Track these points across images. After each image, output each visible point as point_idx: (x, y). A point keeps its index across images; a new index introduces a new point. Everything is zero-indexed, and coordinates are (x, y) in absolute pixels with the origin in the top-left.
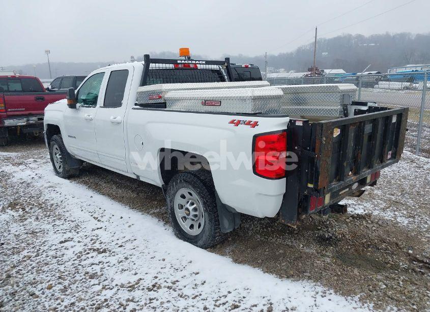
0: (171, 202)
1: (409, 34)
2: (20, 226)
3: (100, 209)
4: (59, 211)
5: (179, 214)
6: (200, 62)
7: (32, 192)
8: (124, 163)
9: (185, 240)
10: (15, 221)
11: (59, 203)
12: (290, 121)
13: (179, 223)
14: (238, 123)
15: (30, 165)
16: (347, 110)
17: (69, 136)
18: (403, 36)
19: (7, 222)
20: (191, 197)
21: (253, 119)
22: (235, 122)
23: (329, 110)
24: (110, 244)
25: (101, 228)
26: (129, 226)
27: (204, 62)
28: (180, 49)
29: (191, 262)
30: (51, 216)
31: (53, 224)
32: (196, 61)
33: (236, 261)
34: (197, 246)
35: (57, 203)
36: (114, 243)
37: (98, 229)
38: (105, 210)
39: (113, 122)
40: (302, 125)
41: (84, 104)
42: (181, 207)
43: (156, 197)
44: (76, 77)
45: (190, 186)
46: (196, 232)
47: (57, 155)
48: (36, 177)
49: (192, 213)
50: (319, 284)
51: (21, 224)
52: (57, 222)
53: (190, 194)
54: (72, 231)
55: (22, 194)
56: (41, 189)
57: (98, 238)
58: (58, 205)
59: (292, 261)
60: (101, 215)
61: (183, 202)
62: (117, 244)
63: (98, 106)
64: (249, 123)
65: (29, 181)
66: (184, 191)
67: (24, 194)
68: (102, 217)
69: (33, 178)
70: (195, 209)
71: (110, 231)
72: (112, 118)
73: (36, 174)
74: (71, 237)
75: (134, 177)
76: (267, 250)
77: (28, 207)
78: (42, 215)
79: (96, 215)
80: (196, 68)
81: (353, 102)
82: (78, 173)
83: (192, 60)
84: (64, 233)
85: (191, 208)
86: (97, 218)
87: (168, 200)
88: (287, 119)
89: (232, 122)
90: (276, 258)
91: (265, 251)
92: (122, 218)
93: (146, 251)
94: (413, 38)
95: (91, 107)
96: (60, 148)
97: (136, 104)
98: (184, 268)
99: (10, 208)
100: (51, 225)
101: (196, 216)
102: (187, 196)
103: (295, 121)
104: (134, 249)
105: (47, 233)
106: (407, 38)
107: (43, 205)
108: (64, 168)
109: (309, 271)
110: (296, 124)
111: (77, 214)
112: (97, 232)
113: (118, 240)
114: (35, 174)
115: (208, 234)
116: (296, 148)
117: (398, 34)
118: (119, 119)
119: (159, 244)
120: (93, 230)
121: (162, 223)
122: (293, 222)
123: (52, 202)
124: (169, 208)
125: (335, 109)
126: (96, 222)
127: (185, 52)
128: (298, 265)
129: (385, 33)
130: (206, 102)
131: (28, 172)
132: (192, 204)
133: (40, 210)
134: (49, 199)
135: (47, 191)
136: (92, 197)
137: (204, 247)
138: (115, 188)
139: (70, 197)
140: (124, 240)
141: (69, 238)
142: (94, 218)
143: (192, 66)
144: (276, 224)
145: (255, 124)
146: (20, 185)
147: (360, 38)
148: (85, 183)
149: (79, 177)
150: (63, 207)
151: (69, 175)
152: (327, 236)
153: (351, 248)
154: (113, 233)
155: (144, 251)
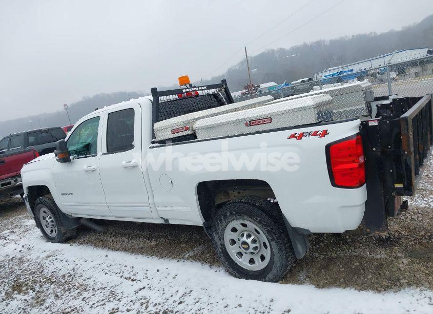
0: (220, 240)
1: (324, 41)
2: (43, 310)
3: (126, 266)
4: (78, 281)
5: (232, 251)
6: (202, 88)
7: (30, 268)
8: (148, 209)
9: (247, 278)
10: (32, 306)
11: (72, 272)
12: (362, 123)
13: (234, 260)
14: (301, 136)
15: (10, 238)
16: (370, 107)
17: (62, 194)
18: (319, 44)
19: (23, 309)
20: (245, 228)
21: (321, 128)
22: (296, 135)
23: (354, 110)
24: (166, 304)
25: (144, 288)
26: (174, 278)
27: (205, 88)
28: (179, 78)
29: (272, 300)
30: (72, 290)
31: (81, 297)
32: (198, 87)
33: (318, 286)
34: (265, 281)
35: (69, 273)
36: (170, 302)
37: (140, 290)
38: (133, 267)
39: (126, 167)
40: (377, 124)
41: (78, 155)
42: (233, 242)
43: (179, 239)
44: (27, 133)
45: (246, 217)
46: (259, 265)
47: (47, 219)
48: (24, 250)
49: (252, 246)
50: (423, 288)
51: (43, 307)
52: (85, 294)
53: (244, 225)
54: (111, 299)
55: (19, 272)
56: (38, 261)
57: (148, 300)
58: (71, 275)
59: (374, 271)
60: (132, 274)
61: (235, 236)
62: (174, 301)
63: (99, 153)
64: (315, 134)
65: (19, 256)
66: (236, 224)
67: (22, 272)
68: (135, 275)
69: (20, 251)
70: (254, 241)
71: (157, 289)
72: (124, 163)
73: (23, 246)
74: (116, 307)
75: (161, 222)
76: (341, 266)
77: (36, 285)
78: (59, 290)
79: (126, 275)
80: (197, 95)
81: (375, 98)
82: (75, 234)
83: (195, 87)
84: (103, 305)
85: (249, 241)
86: (130, 278)
87: (216, 237)
88: (358, 122)
89: (293, 136)
90: (356, 272)
91: (340, 268)
92: (158, 271)
93: (213, 301)
94: (328, 44)
95: (90, 156)
96: (51, 210)
97: (153, 143)
98: (270, 308)
99: (16, 292)
100: (80, 300)
101: (256, 248)
102: (240, 228)
103: (367, 122)
104: (198, 302)
105: (82, 311)
106: (323, 44)
107: (54, 280)
108: (59, 231)
109: (401, 277)
110: (370, 125)
111: (101, 279)
112: (141, 294)
113: (172, 296)
114: (21, 246)
115: (279, 265)
116: (374, 149)
117: (314, 43)
118: (134, 162)
119: (222, 290)
120: (136, 292)
121: (207, 266)
122: (381, 229)
123: (62, 273)
124: (219, 246)
125: (360, 109)
126: (130, 282)
127: (184, 80)
128: (385, 274)
129: (303, 44)
130: (251, 123)
131: (12, 246)
132: (249, 236)
133: (53, 286)
134: (55, 270)
135: (48, 262)
136: (107, 256)
137: (275, 280)
138: (126, 240)
139: (82, 262)
140: (180, 294)
141: (113, 309)
142: (125, 278)
143: (193, 93)
144: (325, 238)
145: (325, 133)
146: (11, 263)
147: (282, 51)
148: (88, 242)
149: (76, 238)
150: (79, 275)
151: (66, 238)
152: (384, 237)
153: (416, 243)
154: (161, 290)
155: (210, 302)
